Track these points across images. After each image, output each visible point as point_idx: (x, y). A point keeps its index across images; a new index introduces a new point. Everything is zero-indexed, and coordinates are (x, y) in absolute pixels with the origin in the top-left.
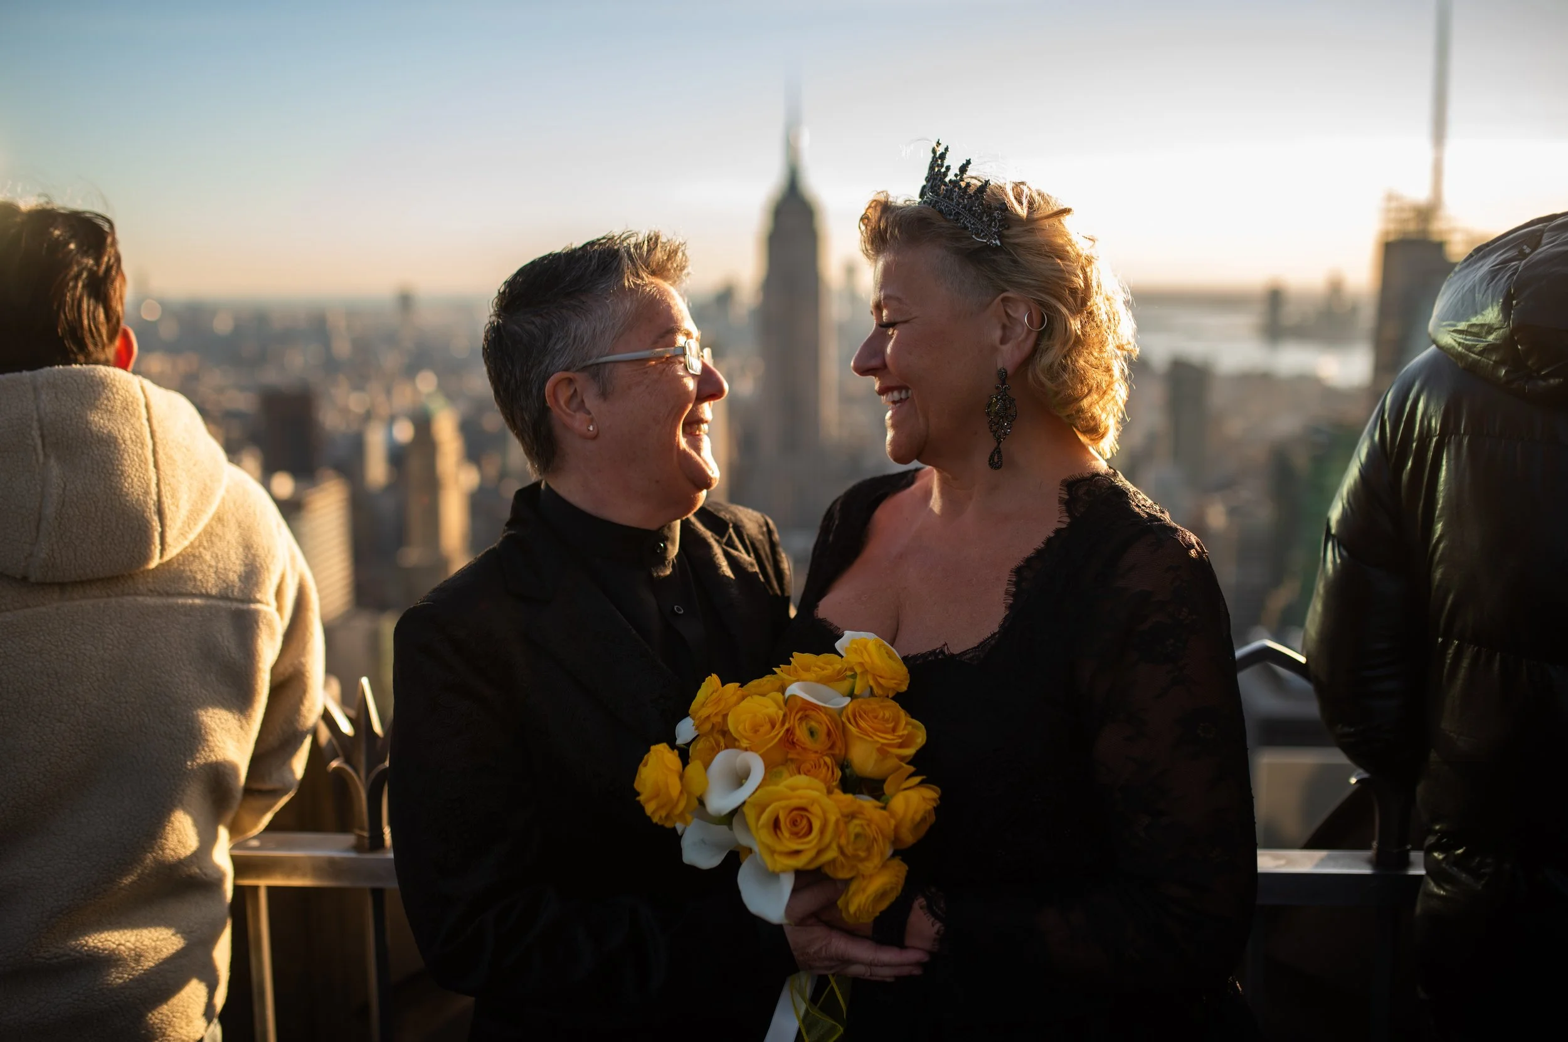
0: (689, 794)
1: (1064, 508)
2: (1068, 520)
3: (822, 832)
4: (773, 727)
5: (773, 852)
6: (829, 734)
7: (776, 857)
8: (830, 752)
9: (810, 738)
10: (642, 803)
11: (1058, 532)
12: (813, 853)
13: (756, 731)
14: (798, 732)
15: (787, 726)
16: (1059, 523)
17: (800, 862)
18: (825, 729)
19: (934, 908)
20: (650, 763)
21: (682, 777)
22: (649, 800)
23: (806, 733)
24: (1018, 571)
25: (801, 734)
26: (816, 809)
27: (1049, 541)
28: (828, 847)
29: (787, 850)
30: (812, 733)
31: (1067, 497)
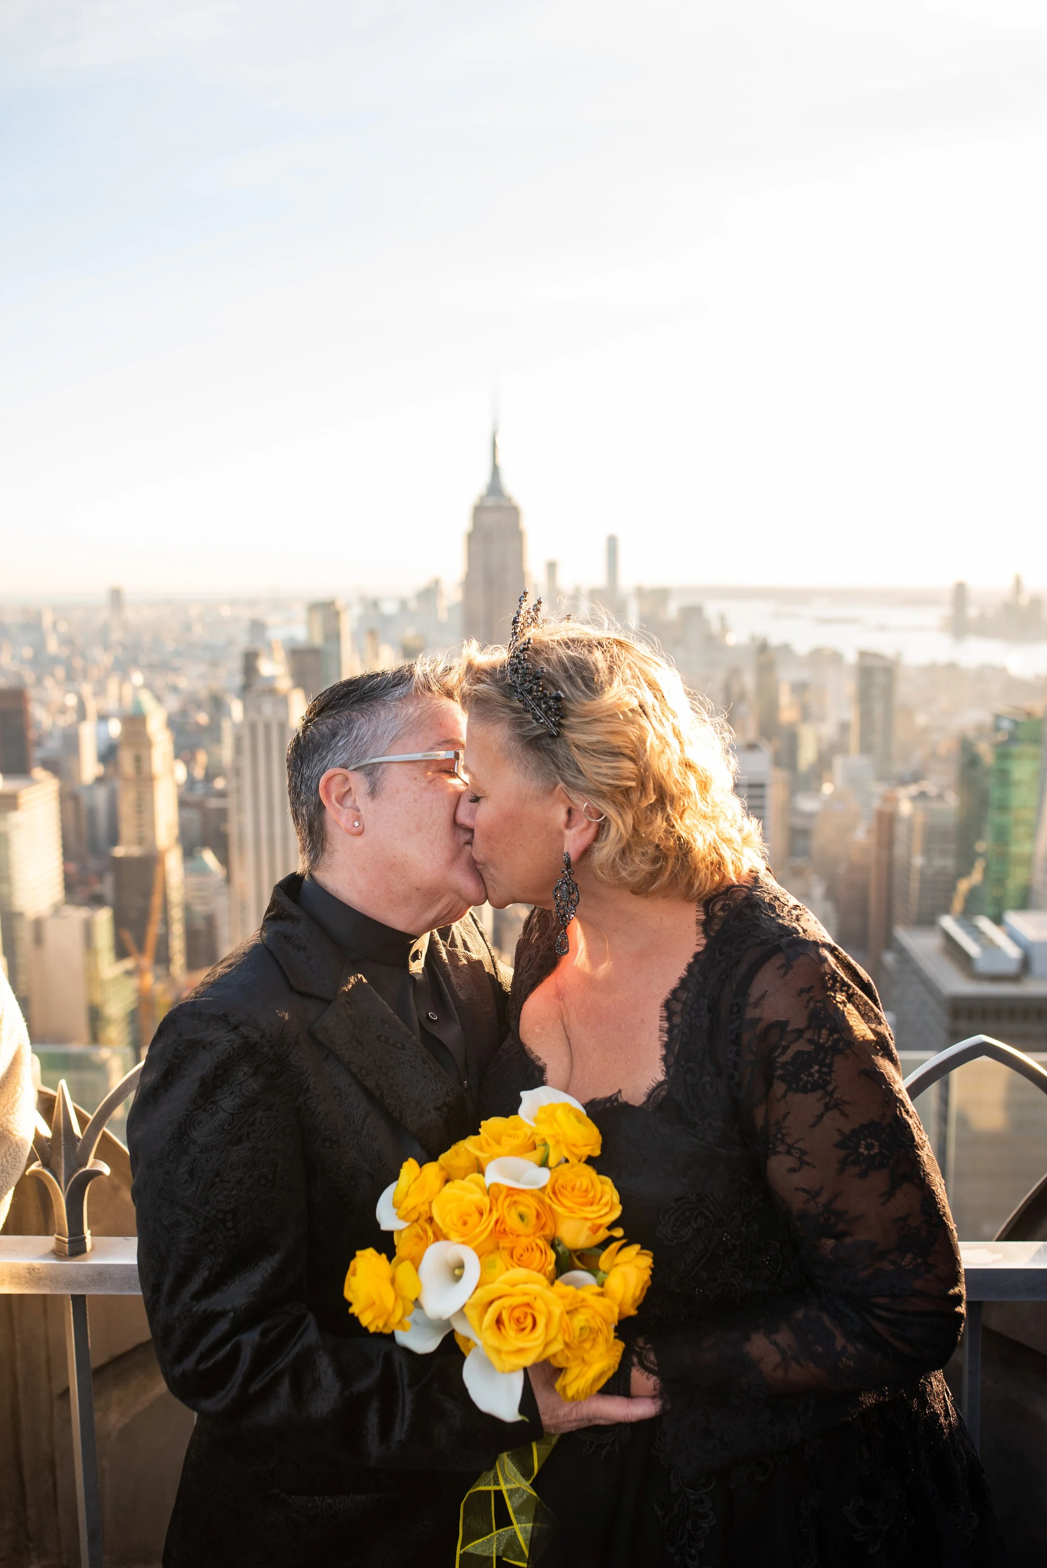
0: (403, 1298)
1: (701, 929)
2: (704, 942)
3: (547, 1326)
4: (481, 1214)
5: (499, 1352)
6: (538, 1215)
7: (504, 1357)
8: (542, 1233)
9: (521, 1223)
10: (356, 1314)
11: (696, 956)
12: (540, 1349)
13: (465, 1223)
14: (508, 1221)
15: (495, 1216)
16: (698, 946)
17: (528, 1360)
18: (534, 1213)
19: (645, 1362)
20: (359, 1272)
21: (393, 1281)
22: (363, 1311)
23: (517, 1219)
24: (667, 1005)
25: (512, 1221)
26: (539, 1305)
27: (690, 967)
28: (555, 1339)
29: (513, 1348)
30: (521, 1217)
31: (704, 917)
